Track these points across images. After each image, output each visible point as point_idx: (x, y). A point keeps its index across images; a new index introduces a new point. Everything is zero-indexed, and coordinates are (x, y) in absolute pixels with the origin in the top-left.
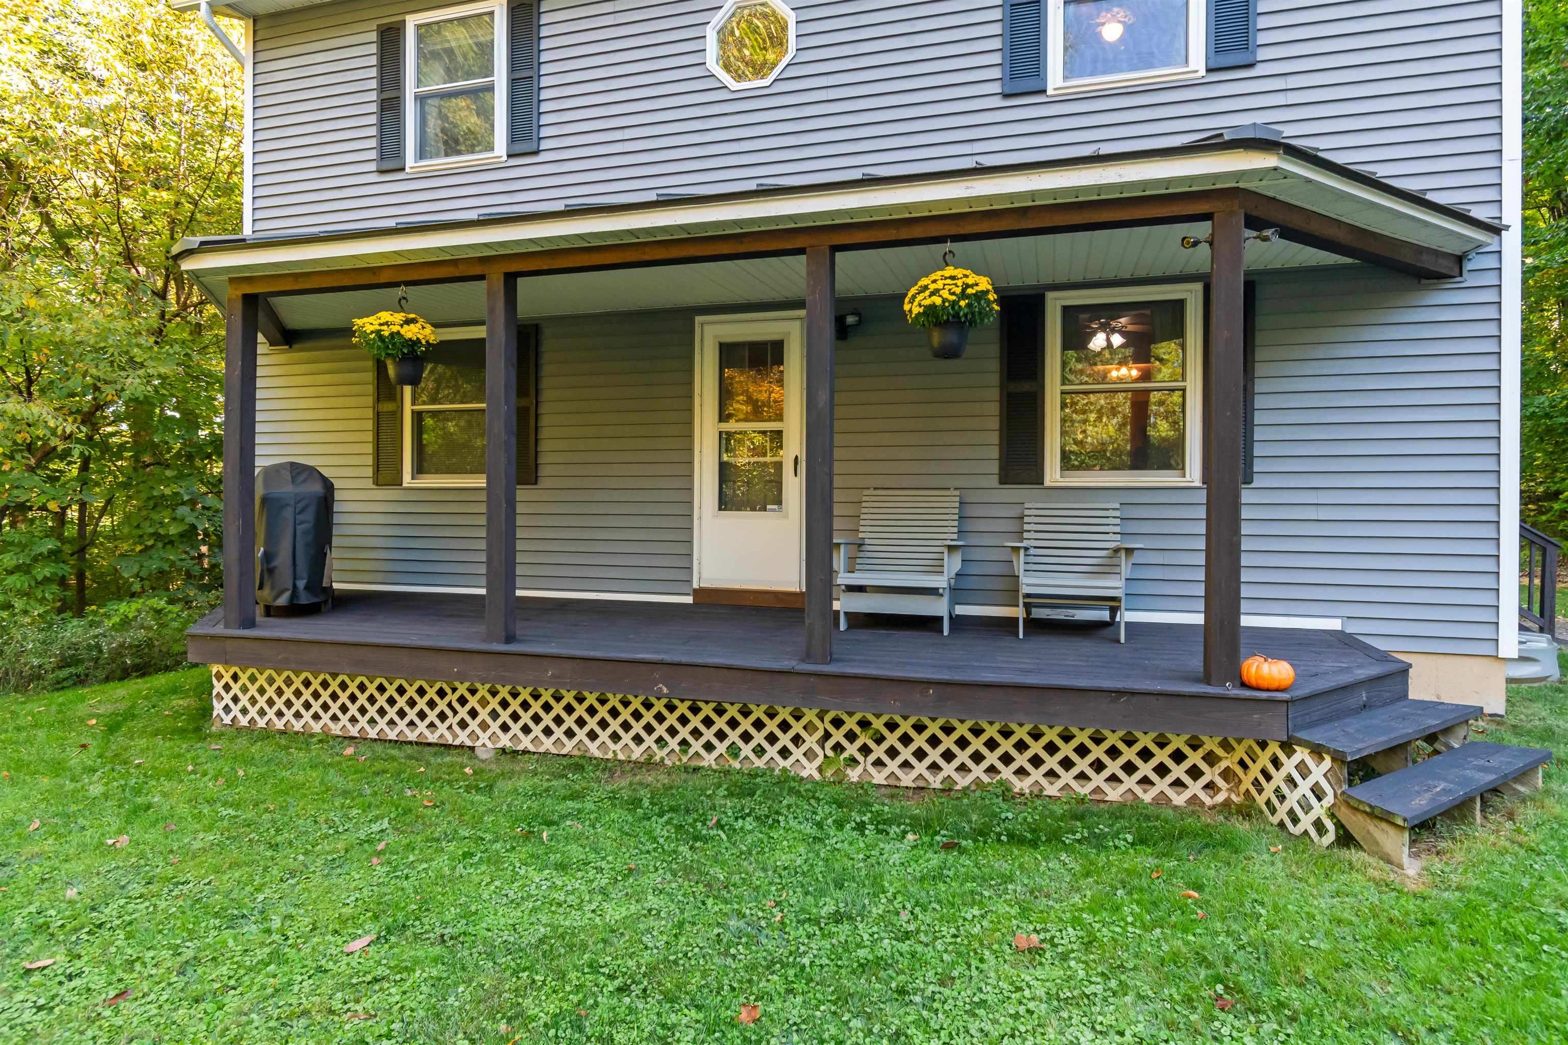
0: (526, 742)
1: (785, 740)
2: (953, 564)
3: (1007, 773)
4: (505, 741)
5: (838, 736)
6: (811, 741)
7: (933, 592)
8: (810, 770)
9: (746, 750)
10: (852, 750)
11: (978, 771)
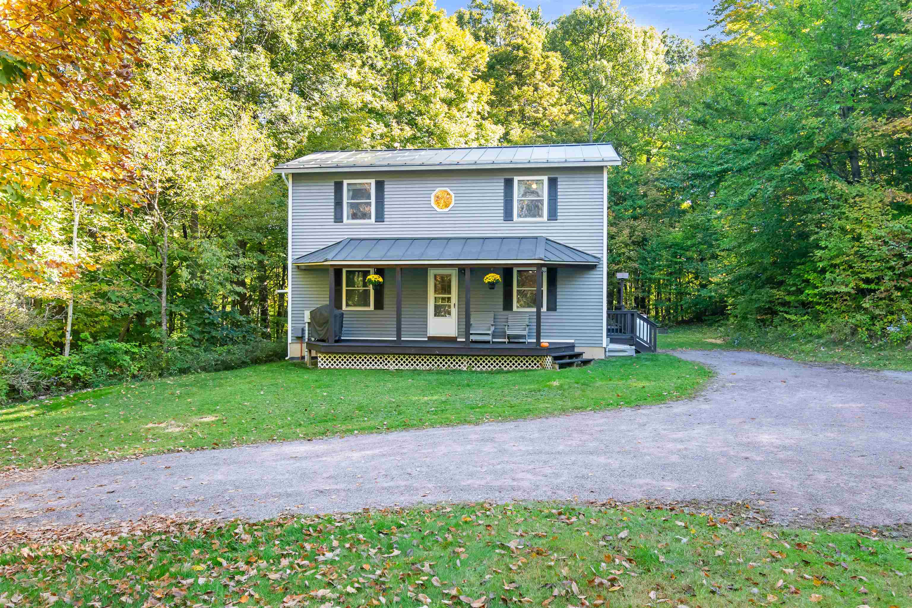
0: (402, 368)
1: (460, 363)
2: (493, 328)
3: (503, 367)
4: (397, 367)
5: (470, 362)
6: (465, 363)
7: (488, 334)
8: (465, 369)
9: (452, 366)
10: (473, 364)
11: (497, 367)
